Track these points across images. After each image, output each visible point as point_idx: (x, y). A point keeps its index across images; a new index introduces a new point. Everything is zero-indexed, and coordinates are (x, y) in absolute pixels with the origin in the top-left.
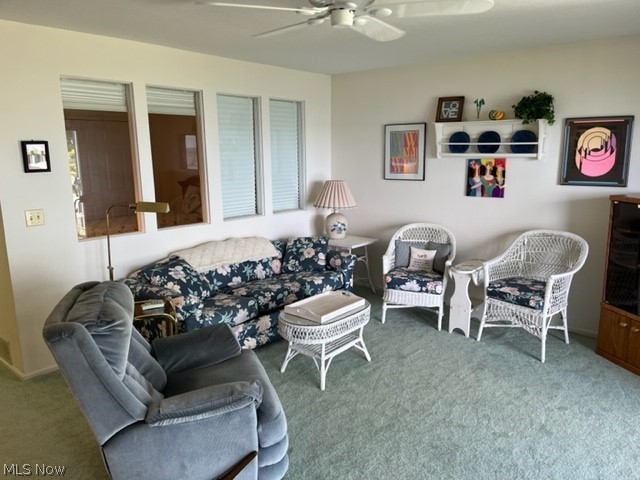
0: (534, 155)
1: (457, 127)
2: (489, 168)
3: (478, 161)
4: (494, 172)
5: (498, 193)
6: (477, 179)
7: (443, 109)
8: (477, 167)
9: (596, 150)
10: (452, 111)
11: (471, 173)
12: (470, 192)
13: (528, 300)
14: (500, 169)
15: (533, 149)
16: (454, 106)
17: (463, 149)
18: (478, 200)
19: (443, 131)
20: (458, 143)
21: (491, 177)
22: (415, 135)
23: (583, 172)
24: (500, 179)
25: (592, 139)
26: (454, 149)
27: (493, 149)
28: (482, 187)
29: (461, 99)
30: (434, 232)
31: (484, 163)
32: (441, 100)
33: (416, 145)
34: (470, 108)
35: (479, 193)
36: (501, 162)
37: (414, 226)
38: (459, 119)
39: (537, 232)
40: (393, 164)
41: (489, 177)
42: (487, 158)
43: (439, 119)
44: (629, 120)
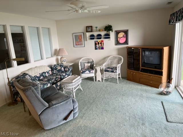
0: (109, 39)
1: (91, 33)
2: (100, 43)
3: (97, 41)
4: (101, 44)
5: (102, 48)
6: (97, 45)
7: (88, 29)
8: (97, 43)
9: (122, 37)
10: (90, 29)
11: (96, 44)
12: (96, 49)
13: (114, 71)
14: (102, 43)
15: (109, 38)
16: (90, 28)
17: (93, 39)
19: (88, 34)
20: (92, 37)
21: (101, 45)
22: (81, 36)
23: (120, 42)
24: (102, 45)
25: (121, 35)
26: (91, 39)
27: (100, 38)
28: (99, 47)
29: (92, 27)
30: (89, 59)
31: (98, 42)
32: (87, 27)
33: (82, 38)
34: (94, 29)
35: (98, 49)
36: (102, 41)
37: (84, 58)
38: (92, 31)
39: (112, 56)
40: (76, 43)
41: (100, 45)
42: (99, 40)
43: (87, 32)
44: (127, 31)
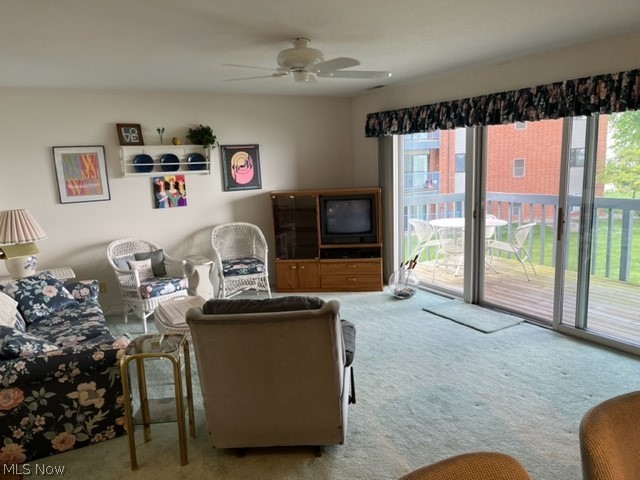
0: (207, 171)
1: (138, 150)
2: (172, 184)
3: (162, 178)
4: (176, 186)
5: (182, 202)
6: (163, 193)
7: (124, 134)
8: (162, 183)
9: (242, 166)
10: (132, 136)
11: (156, 189)
12: (157, 204)
13: (256, 268)
14: (181, 183)
16: (133, 132)
17: (149, 169)
18: (166, 211)
20: (143, 164)
21: (175, 191)
22: (94, 158)
23: (238, 181)
24: (182, 191)
25: (239, 159)
26: (140, 170)
27: (175, 168)
28: (169, 200)
29: (138, 127)
31: (167, 179)
32: (119, 126)
33: (96, 166)
36: (181, 178)
38: (141, 143)
40: (71, 186)
41: (173, 191)
42: (169, 176)
43: (123, 143)
44: (257, 147)
